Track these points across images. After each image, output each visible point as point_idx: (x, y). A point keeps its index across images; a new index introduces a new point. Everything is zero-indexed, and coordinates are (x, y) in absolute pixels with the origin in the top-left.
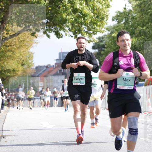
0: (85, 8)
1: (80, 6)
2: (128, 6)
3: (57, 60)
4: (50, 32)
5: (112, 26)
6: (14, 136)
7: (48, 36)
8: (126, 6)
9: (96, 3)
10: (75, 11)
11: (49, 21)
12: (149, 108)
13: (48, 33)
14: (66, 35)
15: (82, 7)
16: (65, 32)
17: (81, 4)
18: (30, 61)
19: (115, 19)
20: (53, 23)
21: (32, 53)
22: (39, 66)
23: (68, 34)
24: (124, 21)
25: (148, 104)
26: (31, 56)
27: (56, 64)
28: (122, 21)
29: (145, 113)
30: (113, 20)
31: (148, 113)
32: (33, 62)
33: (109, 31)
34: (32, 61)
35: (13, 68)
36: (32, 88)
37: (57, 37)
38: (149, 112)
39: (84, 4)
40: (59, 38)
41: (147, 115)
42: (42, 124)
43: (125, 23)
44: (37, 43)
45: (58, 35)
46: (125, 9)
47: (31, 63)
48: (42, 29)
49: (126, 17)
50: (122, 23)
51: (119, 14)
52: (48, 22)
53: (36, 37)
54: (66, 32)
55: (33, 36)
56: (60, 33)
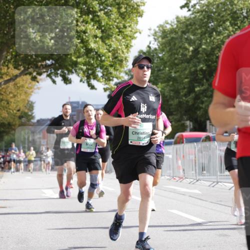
2: (153, 44)
4: (56, 77)
6: (9, 207)
7: (54, 82)
8: (150, 43)
11: (54, 62)
12: (180, 173)
13: (53, 77)
18: (30, 113)
20: (60, 65)
21: (32, 102)
22: (41, 119)
25: (179, 168)
26: (31, 106)
29: (175, 179)
31: (177, 179)
32: (34, 115)
34: (33, 113)
35: (8, 121)
36: (32, 148)
37: (65, 83)
38: (179, 177)
41: (177, 181)
42: (44, 193)
44: (39, 88)
45: (66, 81)
46: (149, 47)
47: (31, 115)
52: (52, 64)
53: (38, 82)
55: (34, 80)
56: (68, 78)
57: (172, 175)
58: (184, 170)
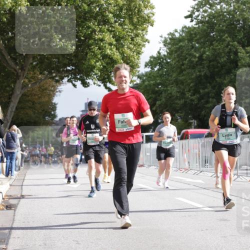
0: (116, 53)
1: (110, 51)
3: (82, 111)
4: (75, 81)
5: (144, 72)
6: (35, 195)
7: (75, 86)
9: (126, 49)
10: (105, 56)
11: (74, 68)
12: (185, 165)
14: (94, 84)
15: (112, 52)
16: (92, 80)
17: (111, 49)
19: (148, 65)
20: (79, 70)
21: (55, 104)
22: (63, 118)
23: (96, 82)
24: (158, 67)
25: (184, 160)
26: (54, 107)
27: (81, 115)
28: (156, 67)
29: (181, 170)
30: (146, 66)
31: (183, 170)
33: (140, 78)
37: (84, 86)
38: (185, 169)
39: (114, 50)
40: (85, 87)
41: (183, 172)
43: (159, 70)
44: (60, 92)
45: (85, 85)
47: (54, 114)
48: (65, 77)
49: (160, 63)
50: (156, 69)
51: (152, 59)
54: (94, 80)
57: (178, 167)
58: (189, 163)
